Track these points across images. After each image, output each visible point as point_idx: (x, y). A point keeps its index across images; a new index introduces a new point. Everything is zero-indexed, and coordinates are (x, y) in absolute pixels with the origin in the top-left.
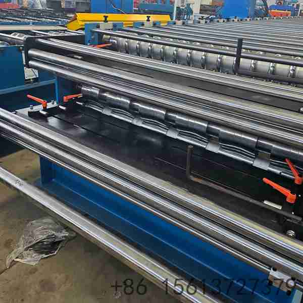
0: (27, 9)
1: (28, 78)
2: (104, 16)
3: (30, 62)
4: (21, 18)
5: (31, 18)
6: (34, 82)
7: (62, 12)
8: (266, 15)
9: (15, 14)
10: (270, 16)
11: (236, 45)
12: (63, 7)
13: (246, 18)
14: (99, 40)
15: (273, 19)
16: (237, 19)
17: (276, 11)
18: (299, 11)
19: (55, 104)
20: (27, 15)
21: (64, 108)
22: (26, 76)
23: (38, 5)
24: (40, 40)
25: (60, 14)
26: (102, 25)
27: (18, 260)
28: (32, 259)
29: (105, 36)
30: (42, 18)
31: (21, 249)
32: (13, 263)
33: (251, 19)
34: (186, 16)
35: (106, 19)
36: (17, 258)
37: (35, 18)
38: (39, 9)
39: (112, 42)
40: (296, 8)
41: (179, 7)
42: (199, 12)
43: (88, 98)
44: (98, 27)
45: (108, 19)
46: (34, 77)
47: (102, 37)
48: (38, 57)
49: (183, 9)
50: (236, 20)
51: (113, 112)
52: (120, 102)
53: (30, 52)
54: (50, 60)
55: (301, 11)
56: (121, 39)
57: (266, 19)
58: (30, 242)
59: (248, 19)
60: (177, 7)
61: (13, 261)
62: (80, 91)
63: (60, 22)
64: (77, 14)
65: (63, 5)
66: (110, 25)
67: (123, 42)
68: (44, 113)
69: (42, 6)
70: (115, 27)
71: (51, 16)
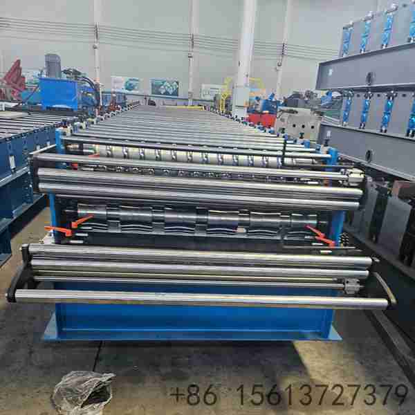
3: (41, 186)
53: (40, 173)
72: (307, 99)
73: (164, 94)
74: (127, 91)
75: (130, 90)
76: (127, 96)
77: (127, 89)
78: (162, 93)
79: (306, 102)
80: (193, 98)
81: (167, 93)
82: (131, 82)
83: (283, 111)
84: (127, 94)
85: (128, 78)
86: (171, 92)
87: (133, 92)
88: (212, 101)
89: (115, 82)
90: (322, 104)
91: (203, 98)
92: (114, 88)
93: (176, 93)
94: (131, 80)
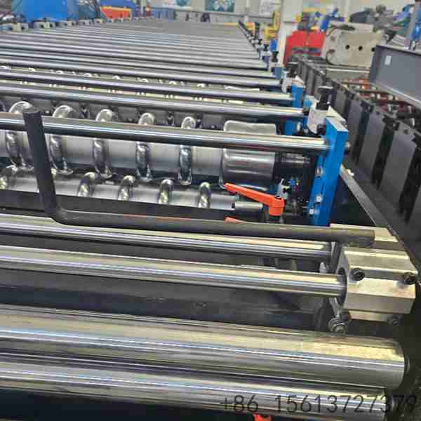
10: (104, 17)
15: (110, 22)
16: (48, 23)
18: (142, 9)
33: (75, 22)
50: (47, 25)
55: (144, 8)
57: (98, 22)
59: (70, 23)
72: (377, 15)
73: (219, 10)
76: (177, 13)
78: (216, 8)
79: (377, 19)
80: (251, 14)
81: (221, 9)
83: (334, 27)
86: (226, 7)
88: (270, 18)
90: (396, 22)
91: (260, 14)
93: (231, 9)
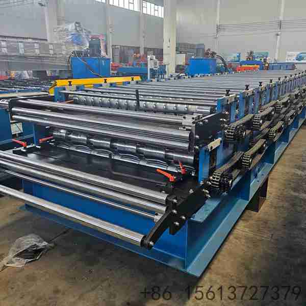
0: (14, 80)
1: (14, 133)
2: (69, 82)
3: (13, 116)
4: (9, 87)
5: (18, 87)
6: (19, 136)
7: (47, 79)
8: (226, 70)
9: (3, 84)
11: (135, 93)
12: (48, 75)
13: (197, 75)
14: (66, 98)
17: (246, 66)
19: (34, 145)
20: (14, 84)
21: (39, 147)
22: (12, 131)
23: (25, 75)
24: (20, 101)
25: (45, 81)
26: (68, 88)
27: (8, 265)
28: (19, 264)
29: (70, 95)
30: (28, 86)
31: (11, 256)
32: (5, 267)
34: (160, 76)
35: (70, 83)
36: (8, 264)
37: (22, 87)
38: (26, 78)
39: (75, 99)
40: (264, 62)
41: (153, 69)
42: (174, 72)
43: (59, 140)
44: (64, 89)
45: (72, 83)
46: (20, 132)
47: (68, 96)
48: (19, 112)
49: (157, 70)
51: (77, 148)
52: (80, 140)
53: (13, 109)
54: (27, 113)
56: (81, 96)
58: (17, 252)
60: (150, 69)
61: (5, 266)
62: (52, 135)
63: (43, 89)
64: (57, 81)
65: (49, 73)
66: (74, 87)
67: (83, 98)
68: (24, 150)
69: (29, 75)
70: (78, 88)
71: (36, 84)
74: (297, 61)
75: (300, 60)
77: (297, 60)
82: (301, 55)
84: (296, 64)
85: (298, 53)
87: (302, 61)
89: (289, 56)
92: (287, 60)
94: (301, 53)
